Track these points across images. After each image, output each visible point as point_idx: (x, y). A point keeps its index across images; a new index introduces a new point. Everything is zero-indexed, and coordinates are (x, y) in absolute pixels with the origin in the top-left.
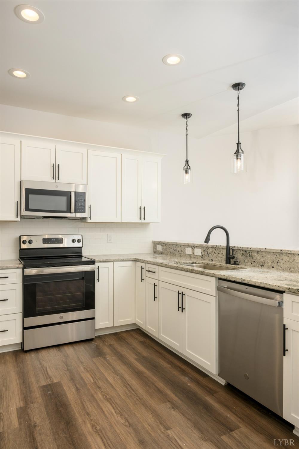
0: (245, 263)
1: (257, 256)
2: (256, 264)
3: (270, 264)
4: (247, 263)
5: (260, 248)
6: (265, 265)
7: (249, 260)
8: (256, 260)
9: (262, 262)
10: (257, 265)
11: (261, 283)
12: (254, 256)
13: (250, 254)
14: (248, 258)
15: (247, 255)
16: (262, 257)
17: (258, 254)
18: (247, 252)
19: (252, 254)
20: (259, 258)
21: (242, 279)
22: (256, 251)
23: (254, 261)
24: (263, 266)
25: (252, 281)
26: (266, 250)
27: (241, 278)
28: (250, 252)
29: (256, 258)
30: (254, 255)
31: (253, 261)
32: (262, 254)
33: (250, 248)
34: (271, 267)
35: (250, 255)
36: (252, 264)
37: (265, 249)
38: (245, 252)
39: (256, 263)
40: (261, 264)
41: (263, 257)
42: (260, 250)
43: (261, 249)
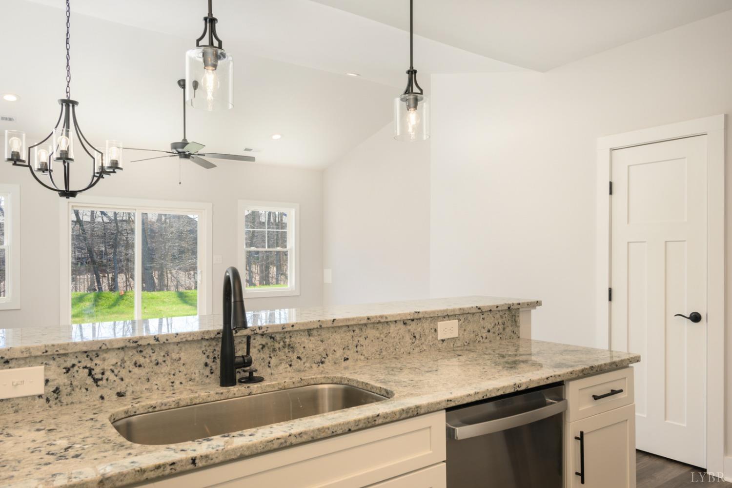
0: (268, 369)
1: (306, 341)
2: (304, 363)
3: (340, 353)
4: (276, 366)
5: (319, 321)
6: (326, 360)
7: (284, 357)
8: (305, 353)
9: (320, 355)
10: (307, 365)
11: (547, 378)
12: (298, 345)
13: (287, 340)
14: (281, 354)
15: (277, 346)
16: (321, 343)
17: (309, 336)
18: (278, 337)
19: (293, 339)
20: (312, 346)
21: (515, 384)
22: (304, 331)
23: (299, 358)
24: (322, 362)
25: (533, 381)
26: (335, 324)
27: (513, 384)
28: (287, 335)
29: (304, 347)
30: (298, 340)
31: (294, 356)
32: (319, 335)
33: (293, 326)
34: (343, 360)
35: (287, 343)
36: (291, 365)
37: (334, 320)
38: (271, 337)
39: (304, 360)
40: (318, 359)
41: (322, 341)
42: (321, 326)
43: (323, 322)
